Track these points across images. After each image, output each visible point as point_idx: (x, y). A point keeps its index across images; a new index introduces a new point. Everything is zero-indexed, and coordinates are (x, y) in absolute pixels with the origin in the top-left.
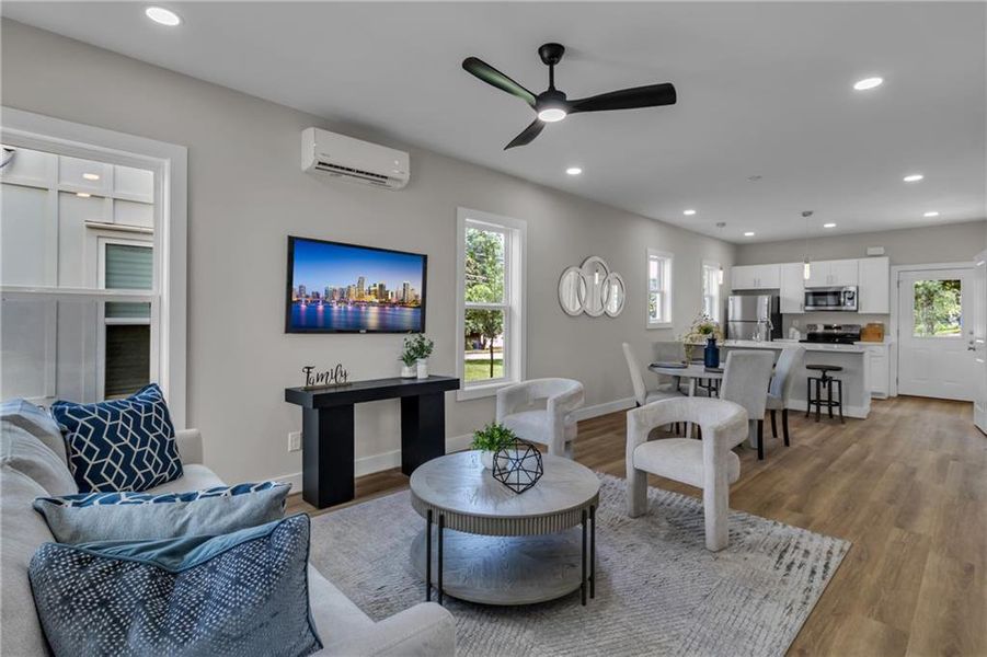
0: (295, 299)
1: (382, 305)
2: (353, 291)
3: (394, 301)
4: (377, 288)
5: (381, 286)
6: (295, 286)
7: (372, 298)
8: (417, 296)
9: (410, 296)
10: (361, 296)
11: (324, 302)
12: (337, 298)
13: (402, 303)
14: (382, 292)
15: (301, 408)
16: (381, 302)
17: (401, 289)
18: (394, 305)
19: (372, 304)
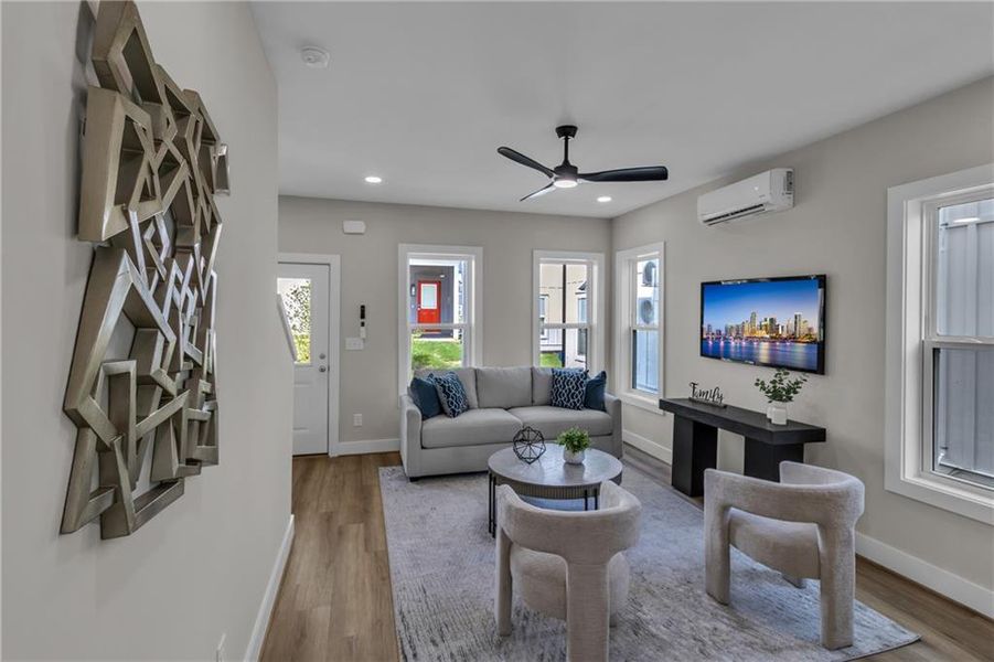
0: (705, 336)
1: (773, 340)
2: (746, 326)
3: (785, 336)
4: (768, 322)
5: (772, 320)
6: (705, 326)
7: (763, 333)
8: (810, 329)
9: (803, 329)
10: (753, 332)
11: (725, 338)
12: (734, 335)
13: (793, 338)
14: (772, 326)
15: (673, 415)
16: (772, 338)
17: (792, 322)
18: (784, 340)
19: (762, 339)
